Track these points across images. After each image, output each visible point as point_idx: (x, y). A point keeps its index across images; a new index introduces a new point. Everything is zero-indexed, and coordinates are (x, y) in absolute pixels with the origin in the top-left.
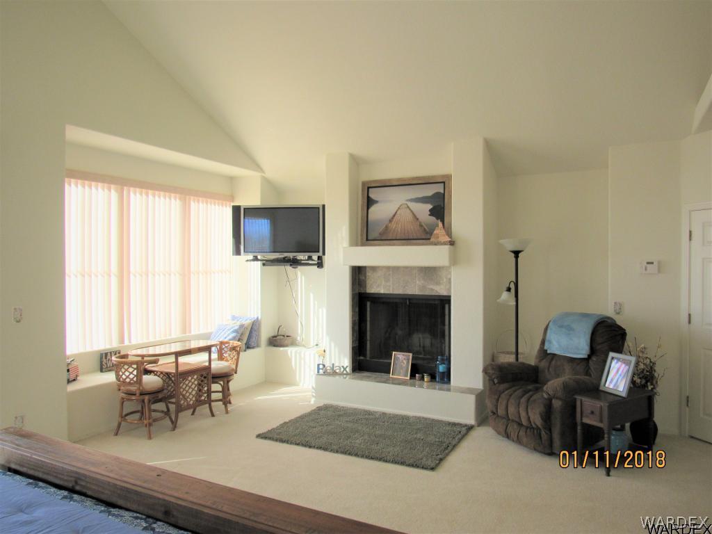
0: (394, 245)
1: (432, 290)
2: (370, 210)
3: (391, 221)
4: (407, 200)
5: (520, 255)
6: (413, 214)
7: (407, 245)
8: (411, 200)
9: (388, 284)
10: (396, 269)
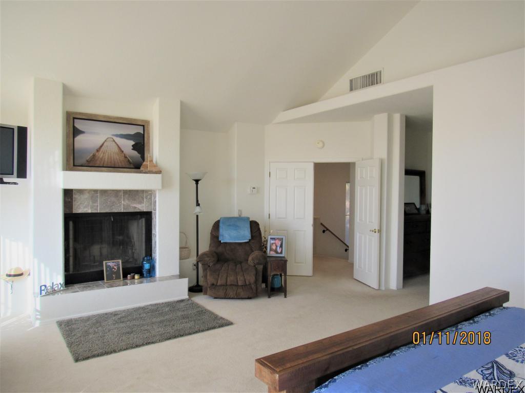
0: (102, 171)
1: (135, 208)
2: (76, 139)
3: (98, 151)
4: (113, 135)
5: (199, 182)
6: (119, 147)
7: (114, 172)
8: (117, 136)
9: (96, 205)
10: (104, 192)
